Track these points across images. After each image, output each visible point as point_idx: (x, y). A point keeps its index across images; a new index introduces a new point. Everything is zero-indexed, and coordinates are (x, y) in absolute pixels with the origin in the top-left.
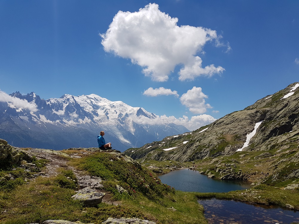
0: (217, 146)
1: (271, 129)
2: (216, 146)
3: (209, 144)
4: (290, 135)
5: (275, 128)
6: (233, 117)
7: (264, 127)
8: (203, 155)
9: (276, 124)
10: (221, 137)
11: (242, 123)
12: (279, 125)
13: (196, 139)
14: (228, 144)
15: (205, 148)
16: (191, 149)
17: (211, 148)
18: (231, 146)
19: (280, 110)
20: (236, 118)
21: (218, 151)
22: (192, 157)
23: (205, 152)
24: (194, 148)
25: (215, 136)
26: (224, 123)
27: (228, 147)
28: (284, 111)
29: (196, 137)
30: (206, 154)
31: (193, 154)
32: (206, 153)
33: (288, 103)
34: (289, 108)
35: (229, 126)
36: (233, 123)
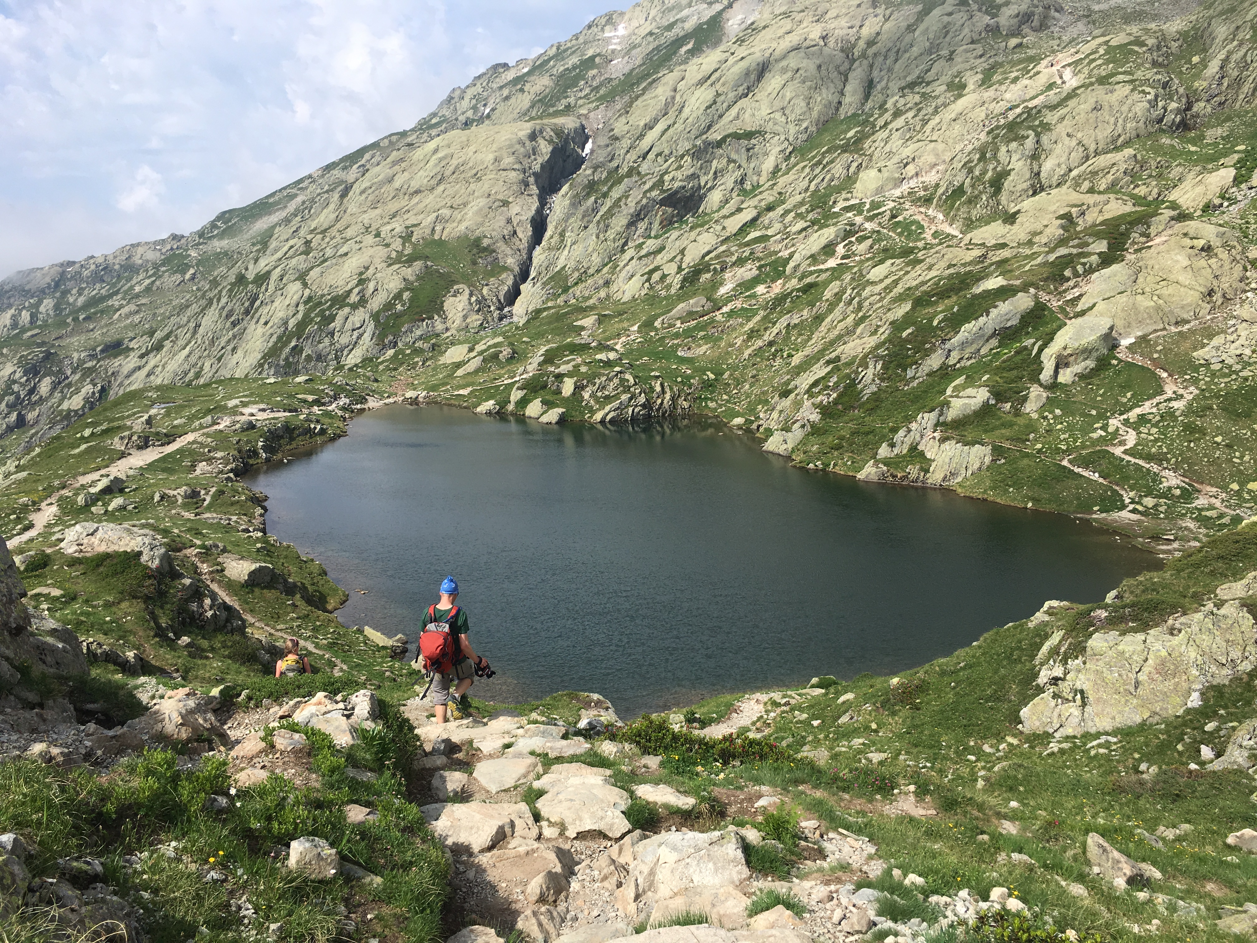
0: (406, 295)
1: (631, 206)
2: (398, 296)
3: (363, 290)
4: (724, 228)
5: (644, 201)
6: (440, 155)
7: (592, 199)
8: (344, 340)
9: (647, 187)
10: (406, 252)
11: (485, 186)
12: (663, 191)
13: (269, 273)
14: (455, 282)
15: (347, 310)
16: (262, 321)
17: (375, 304)
18: (467, 292)
19: (649, 127)
20: (454, 162)
21: (416, 317)
22: (283, 356)
23: (349, 326)
24: (281, 314)
25: (382, 252)
26: (397, 184)
27: (455, 296)
28: (666, 130)
29: (262, 263)
30: (359, 338)
31: (289, 341)
32: (353, 330)
33: (673, 98)
34: (684, 115)
35: (429, 200)
36: (441, 188)
